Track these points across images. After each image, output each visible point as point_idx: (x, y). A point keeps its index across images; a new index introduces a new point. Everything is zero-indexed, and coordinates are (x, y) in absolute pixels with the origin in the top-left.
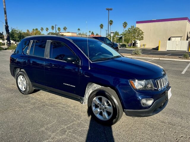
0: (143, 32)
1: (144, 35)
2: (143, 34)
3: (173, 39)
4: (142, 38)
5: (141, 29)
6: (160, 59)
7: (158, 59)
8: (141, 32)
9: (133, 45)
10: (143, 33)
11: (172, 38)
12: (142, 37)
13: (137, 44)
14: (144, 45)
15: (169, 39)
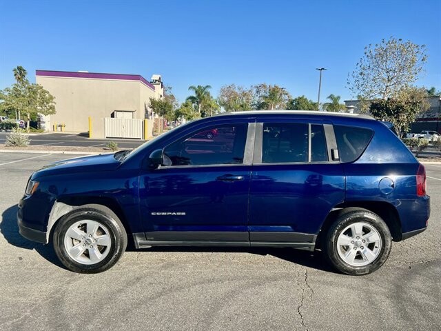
0: (54, 96)
1: (55, 103)
2: (54, 100)
3: (118, 115)
4: (52, 110)
5: (47, 90)
6: (66, 152)
7: (62, 152)
8: (47, 95)
9: (30, 125)
10: (52, 98)
11: (118, 113)
12: (52, 108)
13: (44, 122)
14: (61, 126)
15: (113, 116)
